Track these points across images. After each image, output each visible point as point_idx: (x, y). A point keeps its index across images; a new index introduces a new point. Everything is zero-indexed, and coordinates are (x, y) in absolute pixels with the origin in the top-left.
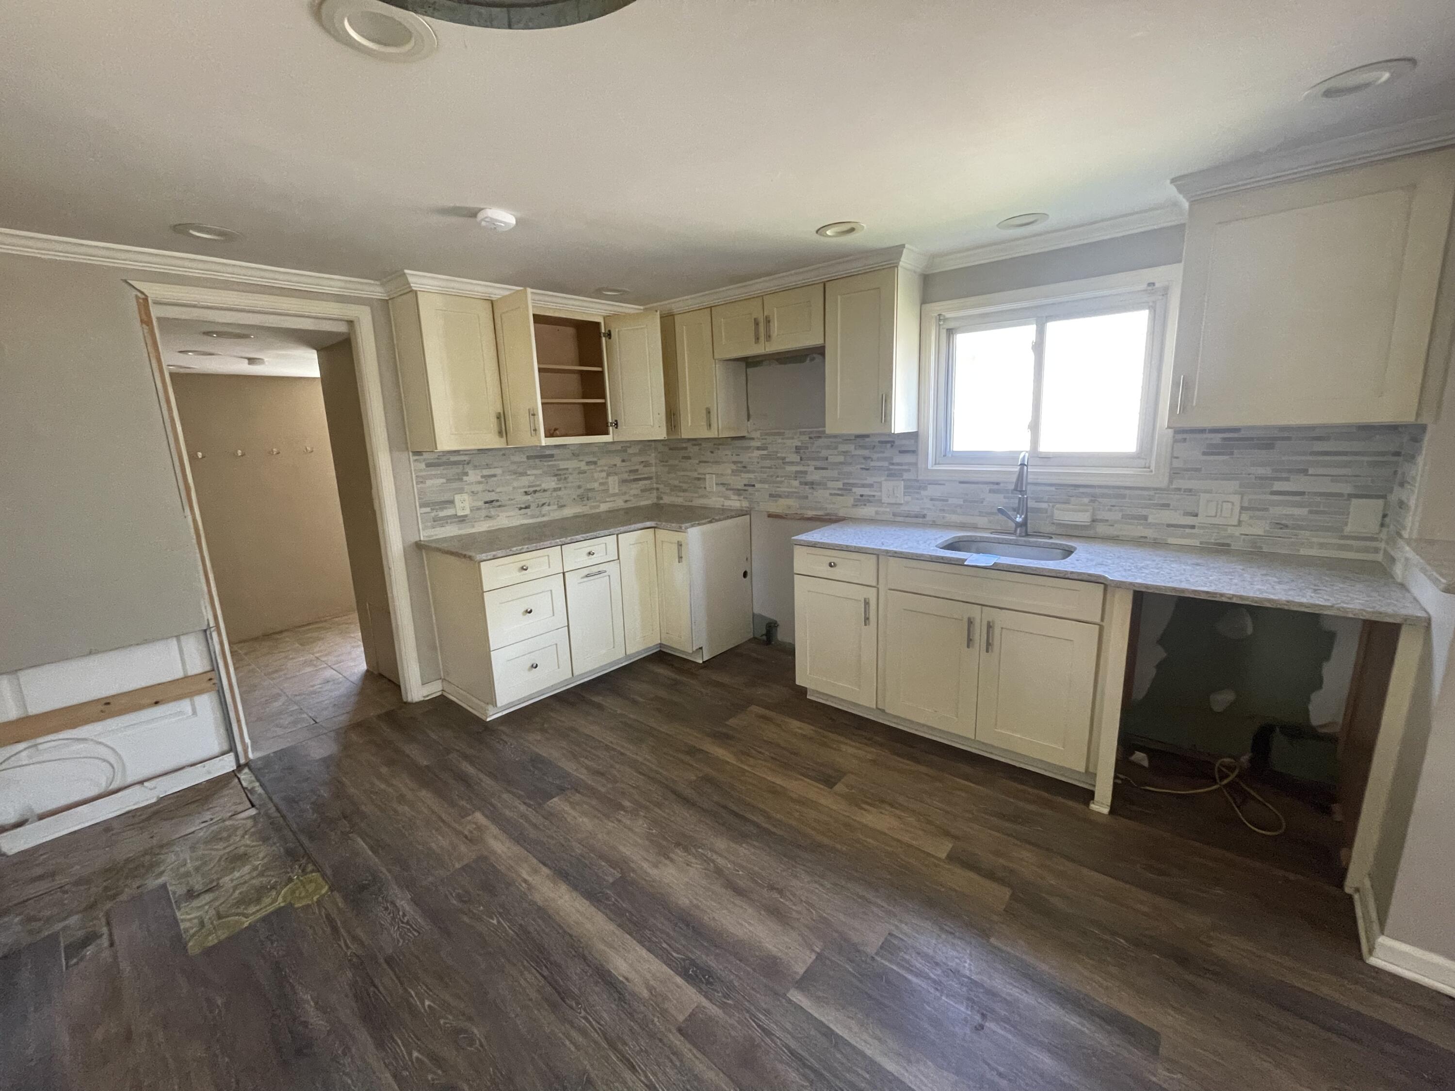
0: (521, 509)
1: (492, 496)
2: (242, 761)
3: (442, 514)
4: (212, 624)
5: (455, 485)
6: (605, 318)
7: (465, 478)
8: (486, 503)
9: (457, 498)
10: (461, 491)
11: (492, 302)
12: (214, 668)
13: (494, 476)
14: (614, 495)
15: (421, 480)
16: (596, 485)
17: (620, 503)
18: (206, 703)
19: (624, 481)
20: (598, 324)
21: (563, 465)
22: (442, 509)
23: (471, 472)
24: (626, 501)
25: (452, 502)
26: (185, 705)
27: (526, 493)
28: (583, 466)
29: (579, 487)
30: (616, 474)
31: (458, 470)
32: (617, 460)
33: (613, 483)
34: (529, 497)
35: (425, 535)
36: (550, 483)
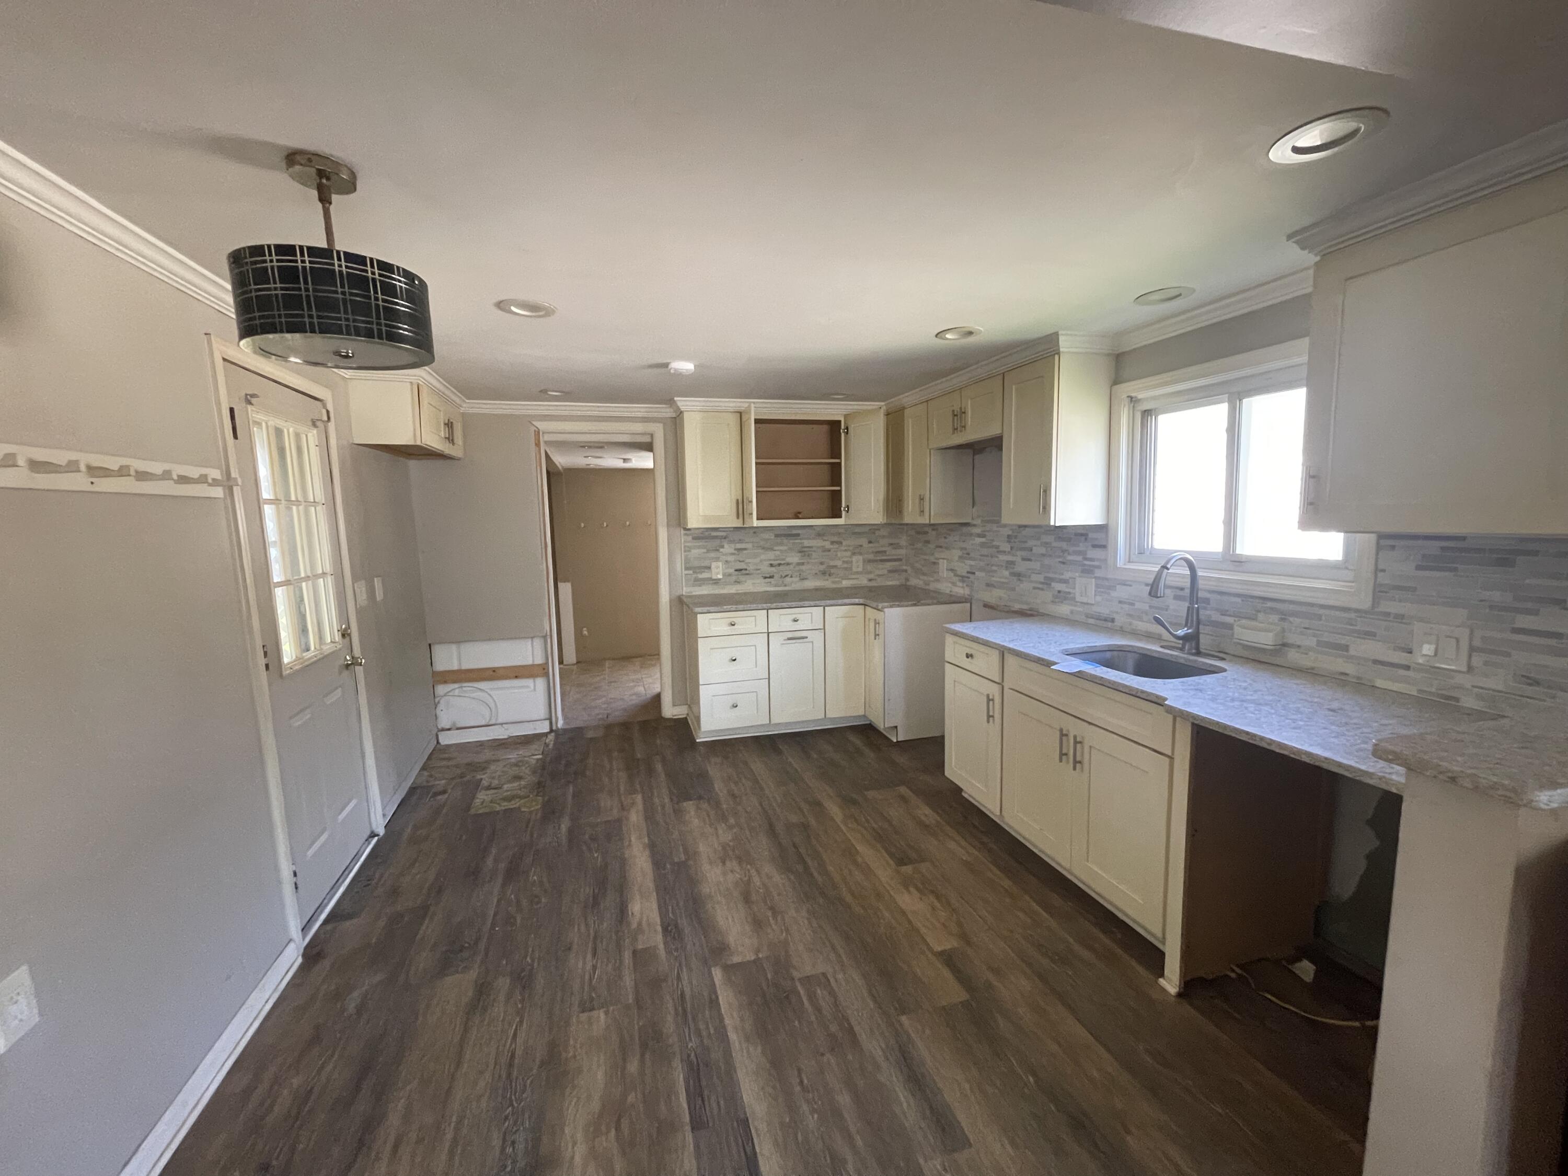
0: (765, 578)
1: (742, 566)
2: (554, 728)
3: (700, 576)
4: (548, 634)
5: (713, 555)
6: (846, 416)
7: (721, 550)
8: (736, 570)
9: (714, 565)
10: (717, 559)
11: (741, 413)
12: (547, 663)
13: (745, 549)
14: (857, 573)
15: (688, 550)
16: (839, 563)
17: (863, 581)
18: (540, 683)
19: (870, 561)
20: (839, 422)
21: (806, 543)
22: (701, 573)
23: (726, 546)
24: (870, 580)
25: (709, 568)
26: (529, 682)
27: (771, 565)
28: (827, 545)
29: (822, 563)
30: (860, 554)
31: (717, 542)
32: (863, 541)
33: (857, 562)
34: (773, 569)
35: (685, 591)
36: (794, 558)
